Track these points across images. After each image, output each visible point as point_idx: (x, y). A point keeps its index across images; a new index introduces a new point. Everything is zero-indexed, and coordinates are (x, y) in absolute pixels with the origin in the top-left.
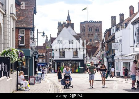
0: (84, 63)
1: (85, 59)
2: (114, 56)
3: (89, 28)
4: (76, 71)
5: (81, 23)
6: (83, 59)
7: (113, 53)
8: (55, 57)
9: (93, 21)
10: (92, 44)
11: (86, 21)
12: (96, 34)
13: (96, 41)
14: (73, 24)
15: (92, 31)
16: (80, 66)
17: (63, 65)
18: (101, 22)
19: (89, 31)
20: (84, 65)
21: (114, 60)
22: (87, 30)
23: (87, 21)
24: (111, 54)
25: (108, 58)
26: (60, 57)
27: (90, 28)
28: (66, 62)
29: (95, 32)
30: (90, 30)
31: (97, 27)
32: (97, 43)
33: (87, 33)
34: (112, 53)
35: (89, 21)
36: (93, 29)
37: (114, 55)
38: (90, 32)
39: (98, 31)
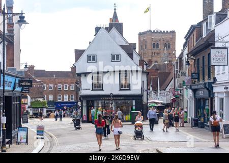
0: (142, 101)
1: (145, 93)
2: (213, 83)
3: (153, 43)
4: (127, 117)
5: (140, 34)
6: (140, 93)
7: (209, 77)
8: (84, 89)
9: (161, 31)
10: (158, 67)
11: (148, 31)
12: (166, 51)
13: (167, 62)
14: (121, 25)
15: (158, 47)
16: (134, 108)
17: (100, 105)
18: (173, 32)
19: (154, 47)
20: (143, 105)
21: (214, 94)
22: (149, 46)
23: (150, 31)
24: (204, 79)
25: (194, 91)
26: (93, 90)
27: (156, 43)
28: (105, 100)
29: (164, 50)
30: (155, 45)
31: (168, 41)
32: (167, 64)
33: (150, 51)
34: (206, 77)
35: (154, 31)
36: (159, 43)
37: (212, 81)
38: (156, 50)
39: (169, 47)
